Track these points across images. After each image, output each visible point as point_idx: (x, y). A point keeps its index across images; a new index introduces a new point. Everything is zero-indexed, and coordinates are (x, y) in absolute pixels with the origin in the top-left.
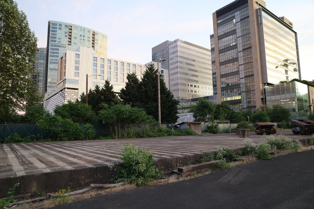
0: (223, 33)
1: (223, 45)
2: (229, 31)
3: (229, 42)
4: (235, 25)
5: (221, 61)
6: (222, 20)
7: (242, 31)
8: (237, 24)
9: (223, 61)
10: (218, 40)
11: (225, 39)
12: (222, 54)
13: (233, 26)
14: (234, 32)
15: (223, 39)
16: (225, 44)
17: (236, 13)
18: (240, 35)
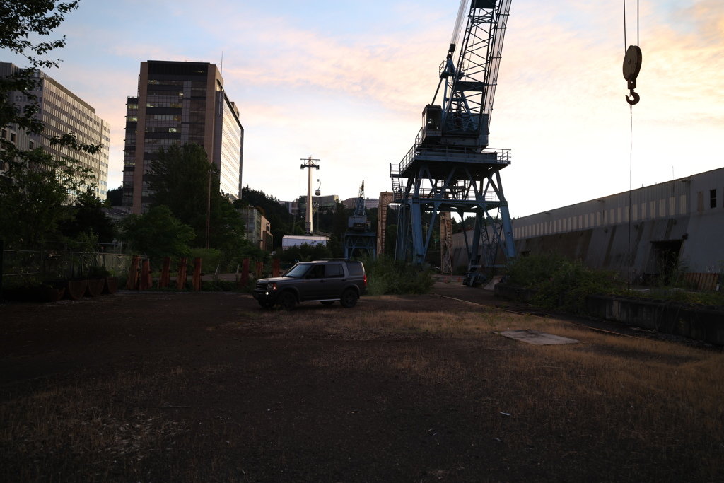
0: (157, 106)
1: (155, 125)
2: (169, 105)
3: (167, 126)
4: (181, 101)
5: (146, 151)
6: (158, 83)
7: (192, 115)
8: (184, 101)
9: (150, 152)
10: (147, 114)
11: (160, 117)
12: (151, 140)
13: (177, 101)
14: (177, 112)
15: (156, 117)
16: (159, 125)
17: (185, 83)
18: (188, 121)
